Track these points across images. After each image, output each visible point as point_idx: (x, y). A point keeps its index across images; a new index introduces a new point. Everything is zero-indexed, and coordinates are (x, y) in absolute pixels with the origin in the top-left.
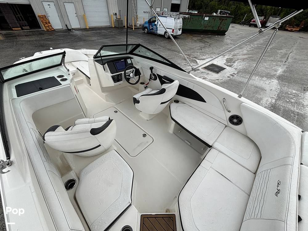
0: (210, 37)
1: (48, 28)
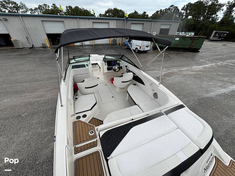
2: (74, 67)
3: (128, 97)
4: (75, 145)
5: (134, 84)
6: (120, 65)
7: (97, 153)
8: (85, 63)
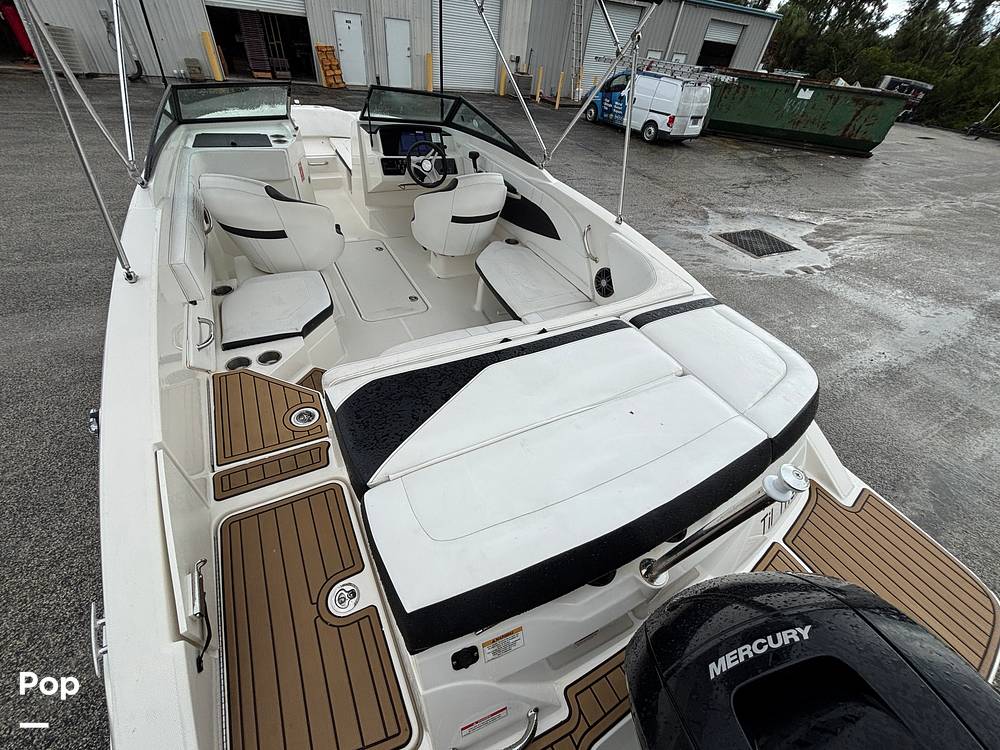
0: (804, 157)
1: (332, 81)
2: (202, 141)
3: (484, 294)
4: (218, 465)
5: (508, 241)
6: (444, 155)
7: (331, 491)
8: (268, 129)
